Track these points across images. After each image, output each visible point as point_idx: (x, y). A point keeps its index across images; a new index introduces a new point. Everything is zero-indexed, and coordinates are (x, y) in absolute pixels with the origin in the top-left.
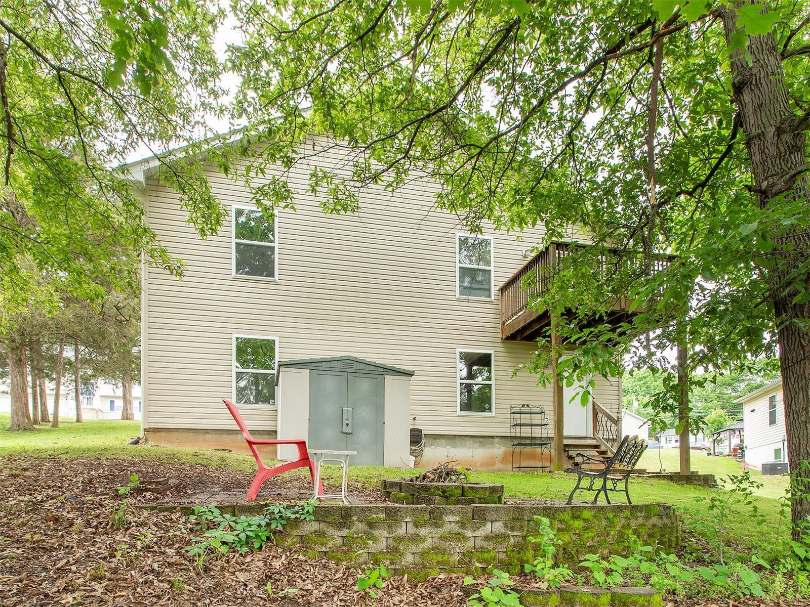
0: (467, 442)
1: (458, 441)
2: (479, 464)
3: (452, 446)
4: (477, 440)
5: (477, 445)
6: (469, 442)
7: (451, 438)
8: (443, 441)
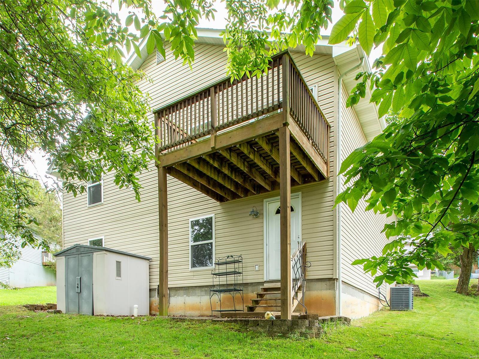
0: (197, 291)
1: (191, 291)
2: (205, 308)
3: (188, 295)
4: (203, 289)
5: (203, 293)
6: (198, 291)
7: (186, 290)
8: (181, 292)
